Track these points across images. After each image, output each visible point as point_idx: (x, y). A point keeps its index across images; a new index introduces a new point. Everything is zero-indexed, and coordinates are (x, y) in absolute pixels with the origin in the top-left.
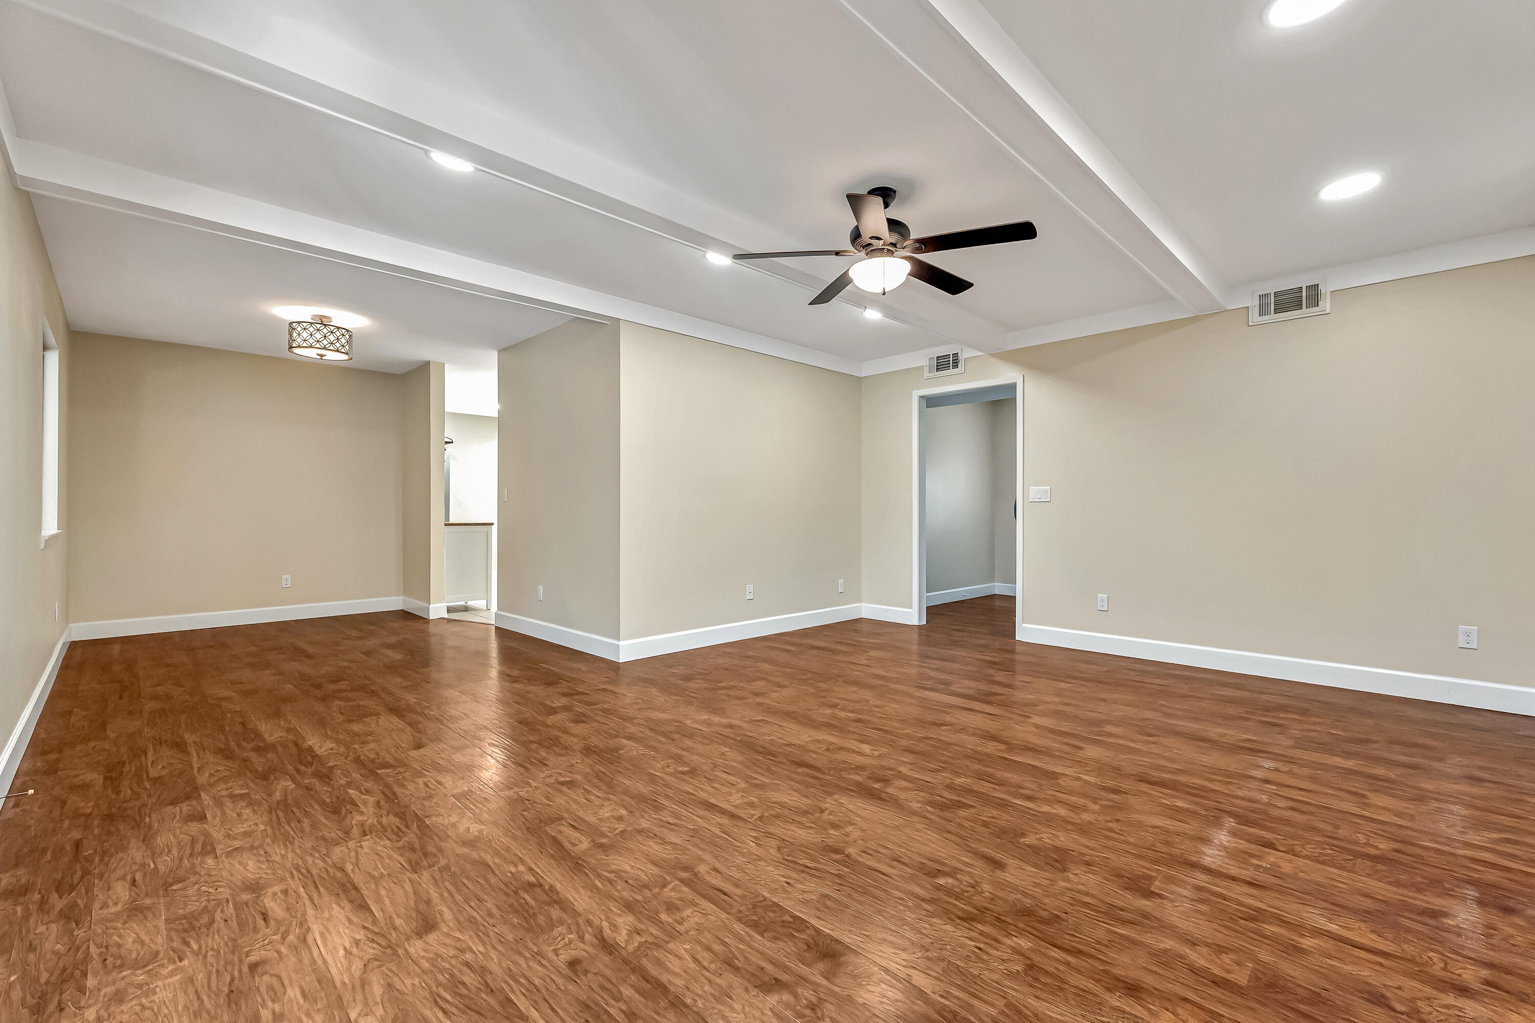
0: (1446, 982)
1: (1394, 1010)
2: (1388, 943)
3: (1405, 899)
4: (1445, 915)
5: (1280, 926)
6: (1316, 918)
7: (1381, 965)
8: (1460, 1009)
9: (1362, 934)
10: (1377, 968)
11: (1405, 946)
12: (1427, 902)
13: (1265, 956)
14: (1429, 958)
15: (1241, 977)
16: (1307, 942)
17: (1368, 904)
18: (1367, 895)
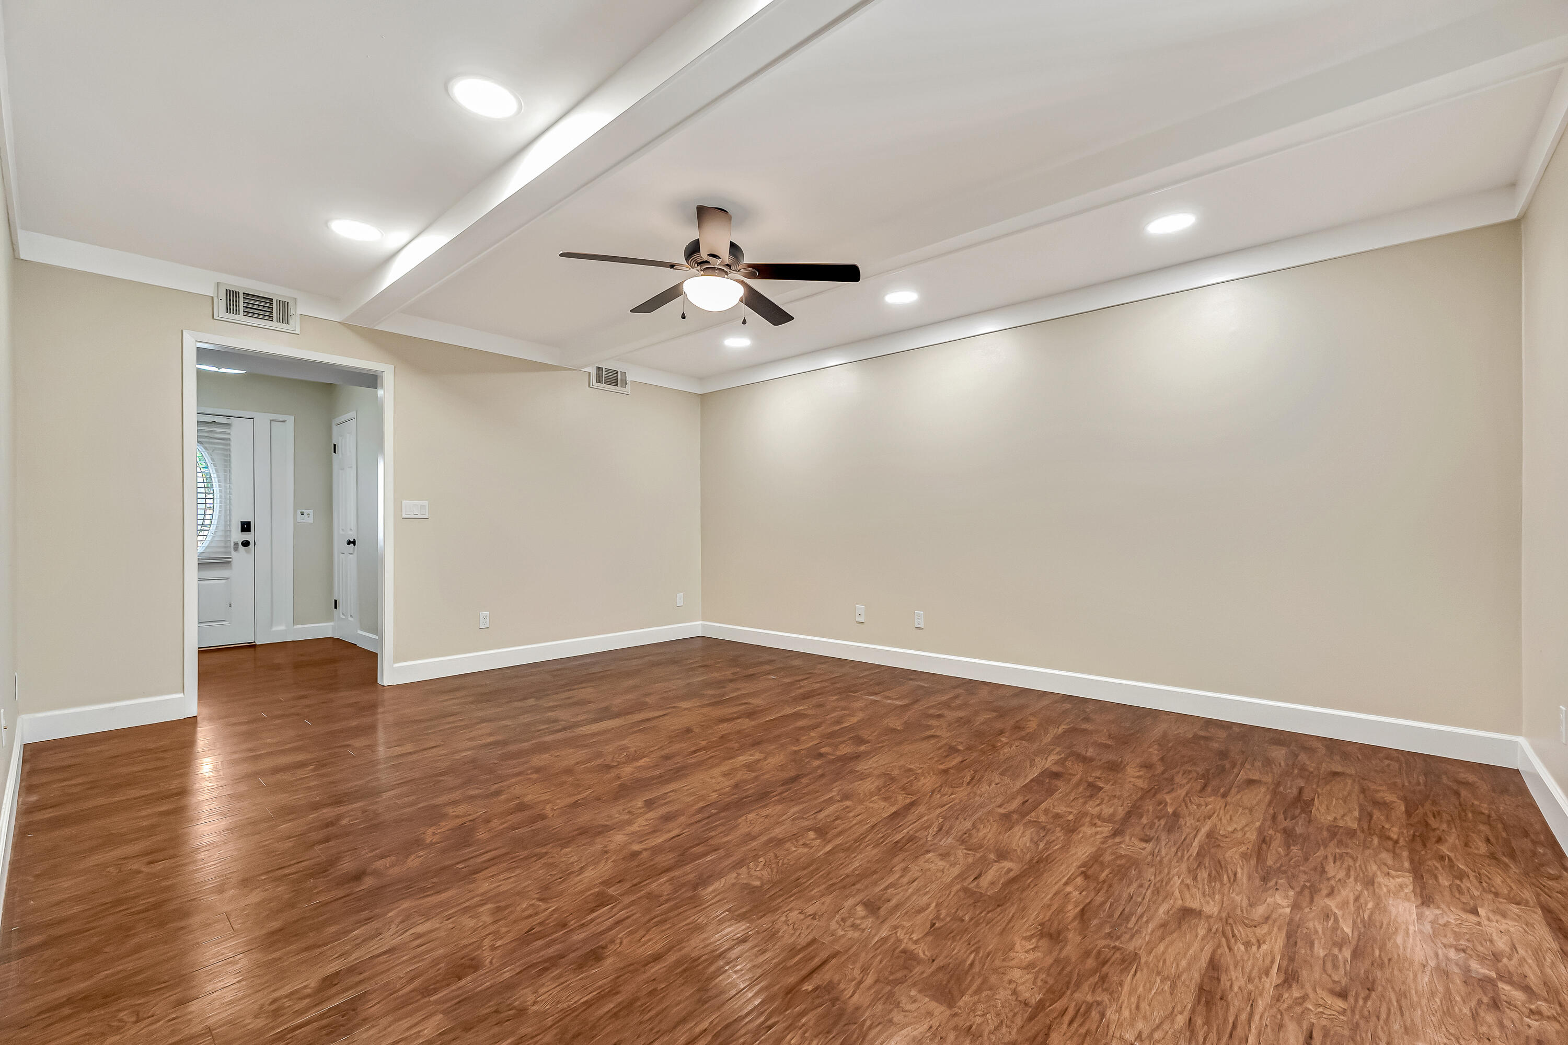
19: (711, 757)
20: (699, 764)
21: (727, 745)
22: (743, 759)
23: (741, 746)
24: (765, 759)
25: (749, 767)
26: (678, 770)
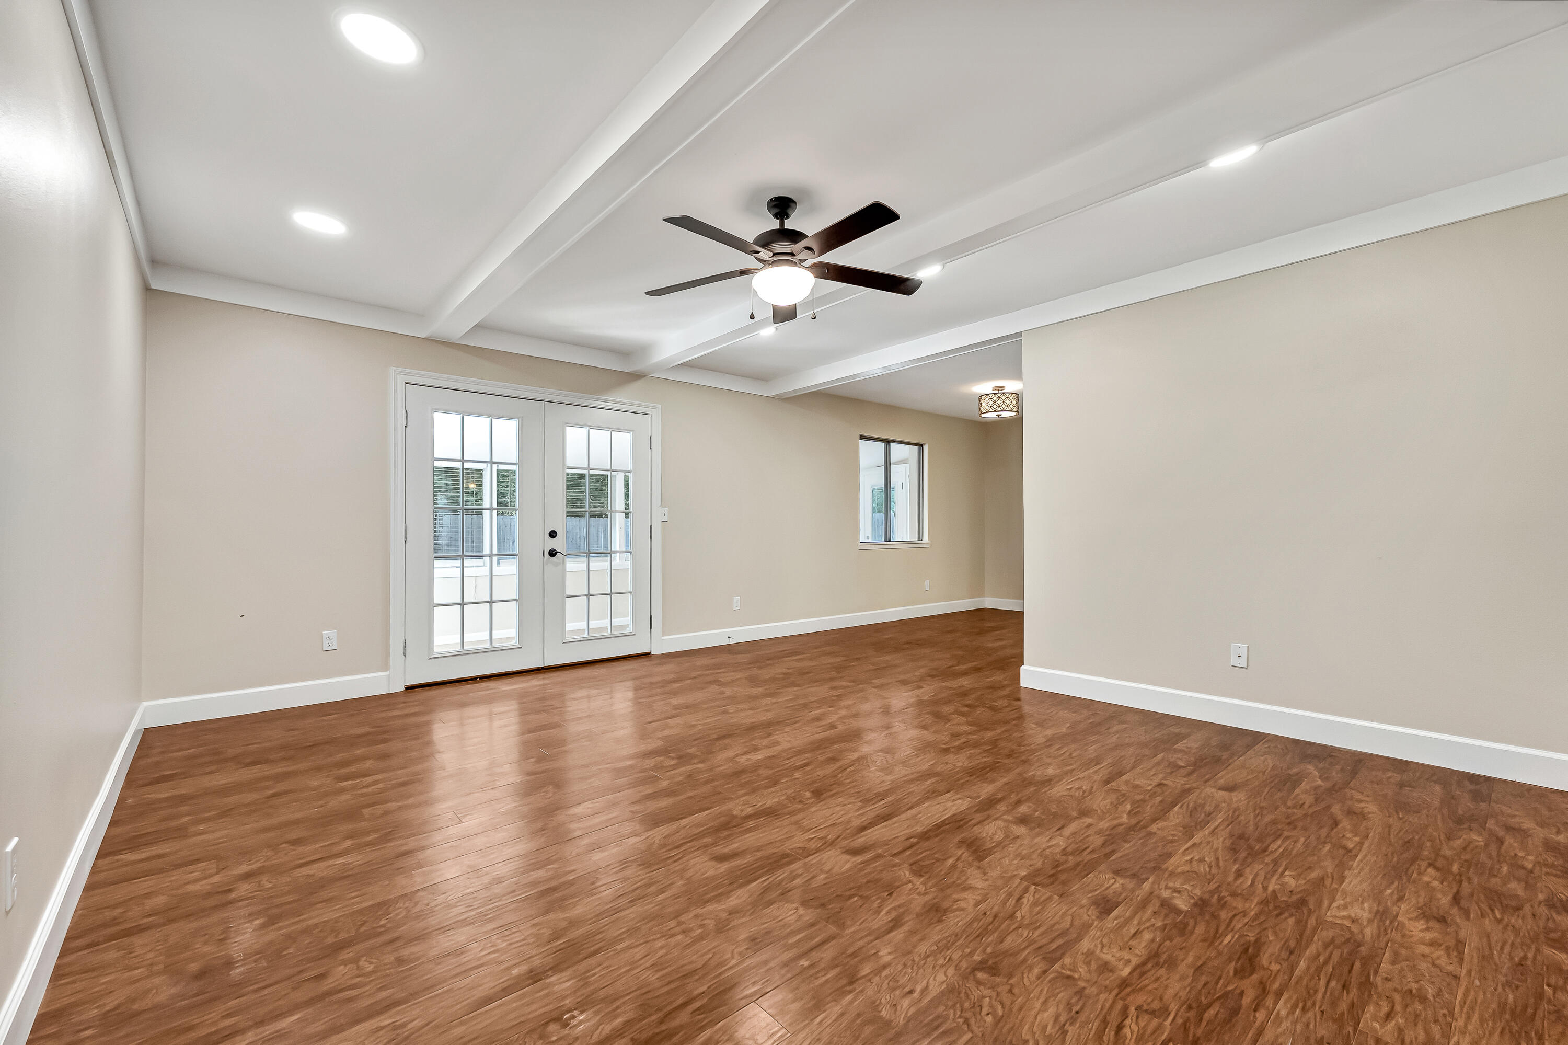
0: (259, 874)
1: (286, 843)
2: (300, 875)
3: (298, 919)
4: (263, 926)
5: (370, 841)
6: (354, 859)
7: (300, 859)
8: (249, 865)
9: (318, 870)
10: (302, 856)
11: (289, 879)
12: (280, 928)
13: (363, 824)
14: (271, 882)
15: (366, 812)
16: (348, 843)
17: (325, 894)
18: (329, 900)
19: (788, 759)
20: (800, 752)
21: (771, 772)
22: (758, 756)
23: (755, 770)
24: (737, 756)
25: (756, 749)
26: (818, 748)
